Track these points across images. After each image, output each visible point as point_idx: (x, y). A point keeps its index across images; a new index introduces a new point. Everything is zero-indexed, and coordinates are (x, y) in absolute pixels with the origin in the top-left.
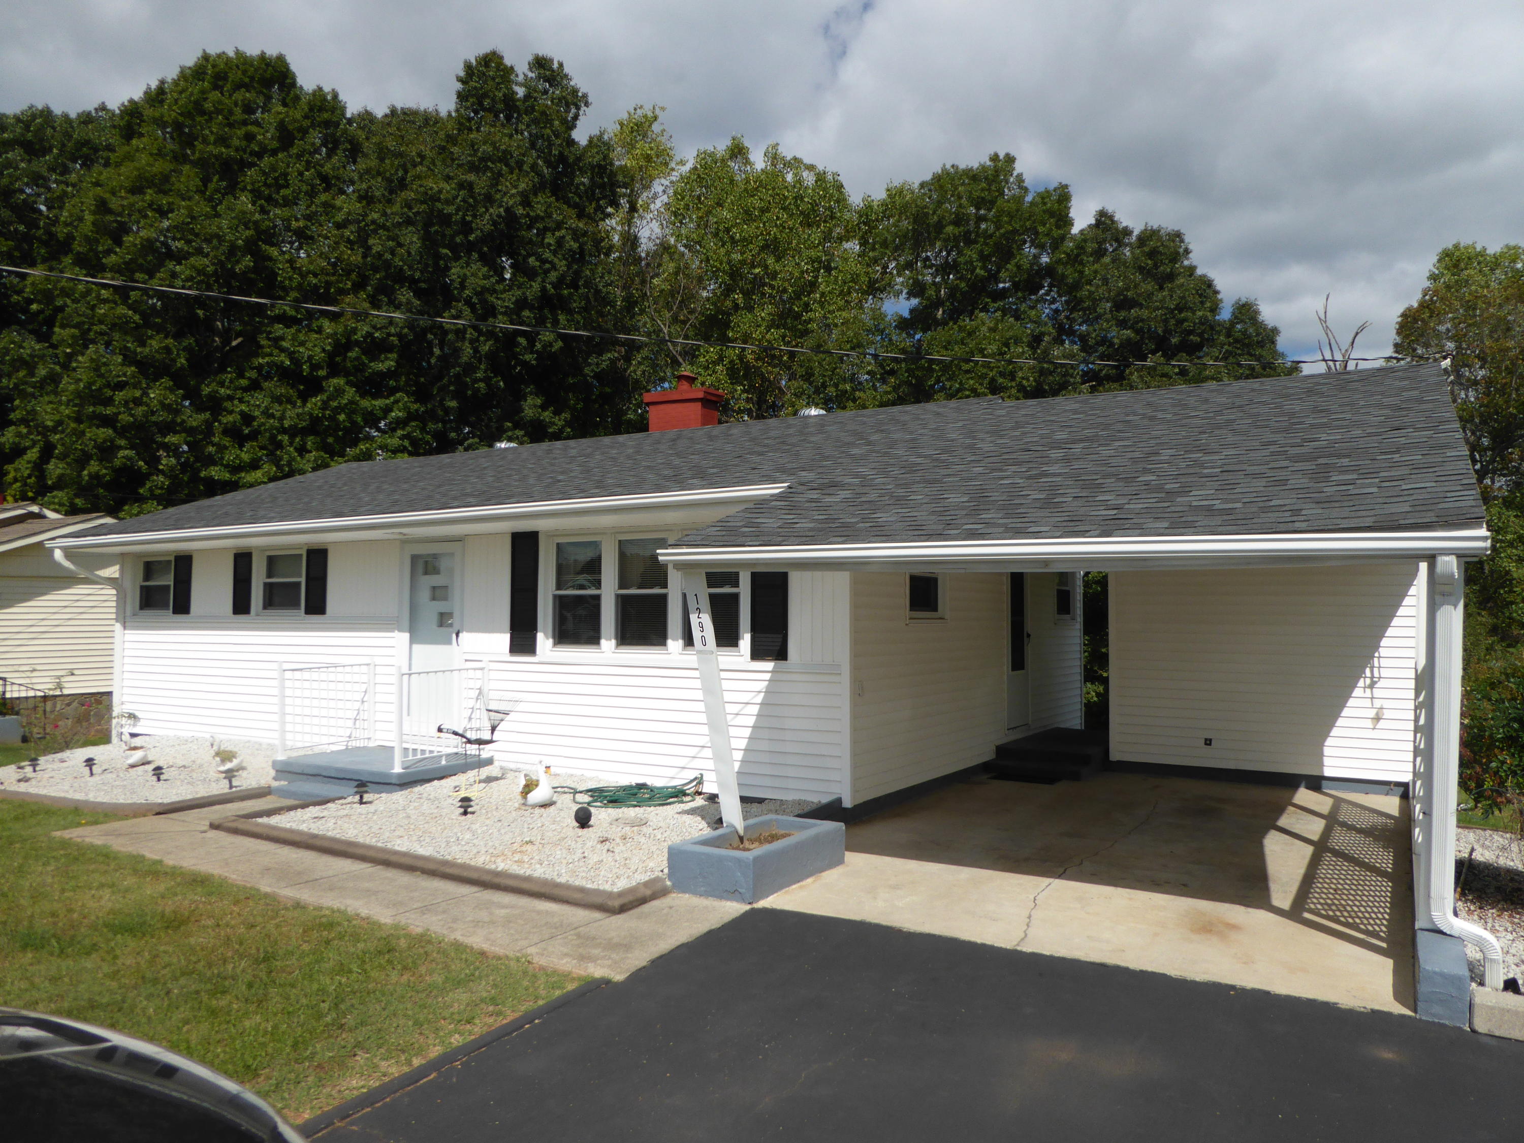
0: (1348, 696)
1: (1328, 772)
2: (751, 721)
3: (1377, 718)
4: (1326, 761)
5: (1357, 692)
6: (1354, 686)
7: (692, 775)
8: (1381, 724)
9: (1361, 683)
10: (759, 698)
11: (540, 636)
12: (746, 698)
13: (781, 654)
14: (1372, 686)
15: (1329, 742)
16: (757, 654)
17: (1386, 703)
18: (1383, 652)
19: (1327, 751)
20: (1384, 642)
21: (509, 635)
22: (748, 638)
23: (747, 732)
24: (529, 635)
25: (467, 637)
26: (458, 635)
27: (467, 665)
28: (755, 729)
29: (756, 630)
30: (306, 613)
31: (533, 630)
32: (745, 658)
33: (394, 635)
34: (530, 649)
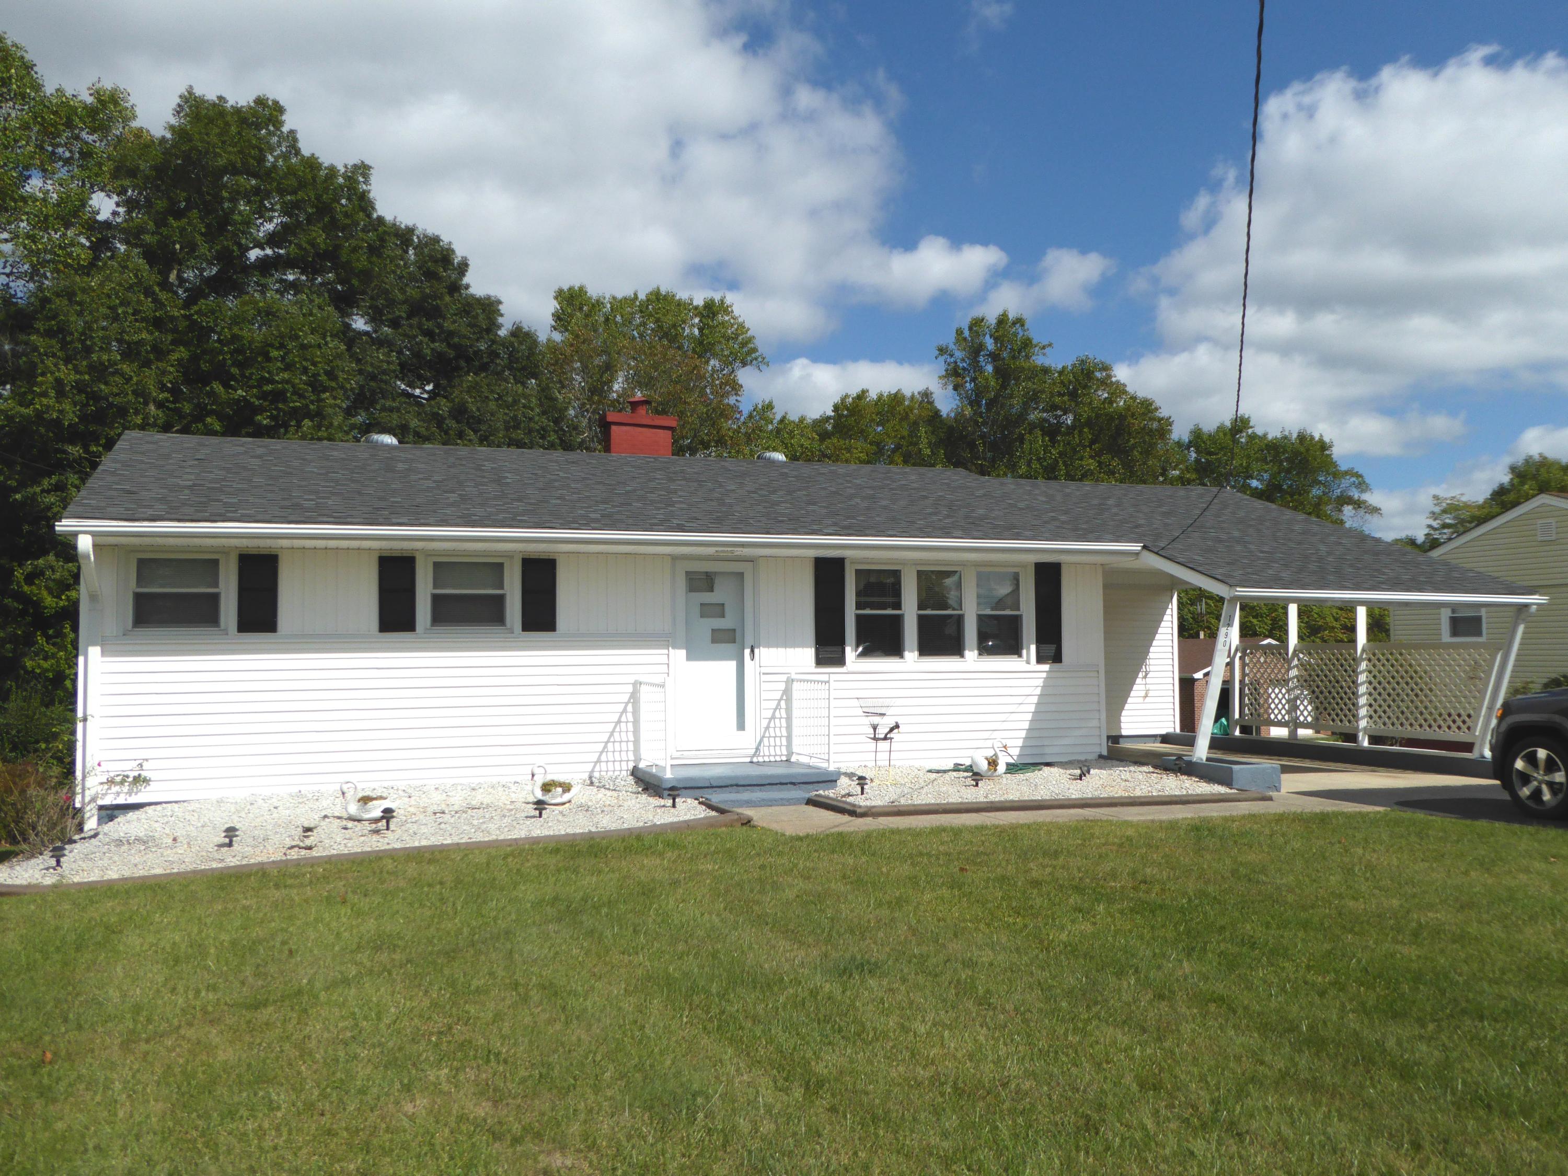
0: (1133, 683)
1: (1124, 733)
3: (1146, 696)
4: (1123, 725)
5: (1138, 681)
6: (1137, 677)
8: (1147, 700)
9: (1140, 675)
10: (1038, 691)
11: (848, 650)
12: (1027, 691)
13: (1057, 658)
14: (1145, 677)
15: (1124, 713)
16: (1040, 660)
17: (1151, 687)
18: (1151, 655)
19: (1123, 719)
20: (1152, 649)
21: (813, 651)
22: (1033, 648)
23: (1029, 717)
24: (839, 649)
25: (763, 653)
26: (752, 651)
27: (764, 678)
28: (1035, 713)
29: (1040, 641)
30: (524, 630)
31: (842, 643)
32: (1028, 662)
33: (666, 651)
34: (840, 661)
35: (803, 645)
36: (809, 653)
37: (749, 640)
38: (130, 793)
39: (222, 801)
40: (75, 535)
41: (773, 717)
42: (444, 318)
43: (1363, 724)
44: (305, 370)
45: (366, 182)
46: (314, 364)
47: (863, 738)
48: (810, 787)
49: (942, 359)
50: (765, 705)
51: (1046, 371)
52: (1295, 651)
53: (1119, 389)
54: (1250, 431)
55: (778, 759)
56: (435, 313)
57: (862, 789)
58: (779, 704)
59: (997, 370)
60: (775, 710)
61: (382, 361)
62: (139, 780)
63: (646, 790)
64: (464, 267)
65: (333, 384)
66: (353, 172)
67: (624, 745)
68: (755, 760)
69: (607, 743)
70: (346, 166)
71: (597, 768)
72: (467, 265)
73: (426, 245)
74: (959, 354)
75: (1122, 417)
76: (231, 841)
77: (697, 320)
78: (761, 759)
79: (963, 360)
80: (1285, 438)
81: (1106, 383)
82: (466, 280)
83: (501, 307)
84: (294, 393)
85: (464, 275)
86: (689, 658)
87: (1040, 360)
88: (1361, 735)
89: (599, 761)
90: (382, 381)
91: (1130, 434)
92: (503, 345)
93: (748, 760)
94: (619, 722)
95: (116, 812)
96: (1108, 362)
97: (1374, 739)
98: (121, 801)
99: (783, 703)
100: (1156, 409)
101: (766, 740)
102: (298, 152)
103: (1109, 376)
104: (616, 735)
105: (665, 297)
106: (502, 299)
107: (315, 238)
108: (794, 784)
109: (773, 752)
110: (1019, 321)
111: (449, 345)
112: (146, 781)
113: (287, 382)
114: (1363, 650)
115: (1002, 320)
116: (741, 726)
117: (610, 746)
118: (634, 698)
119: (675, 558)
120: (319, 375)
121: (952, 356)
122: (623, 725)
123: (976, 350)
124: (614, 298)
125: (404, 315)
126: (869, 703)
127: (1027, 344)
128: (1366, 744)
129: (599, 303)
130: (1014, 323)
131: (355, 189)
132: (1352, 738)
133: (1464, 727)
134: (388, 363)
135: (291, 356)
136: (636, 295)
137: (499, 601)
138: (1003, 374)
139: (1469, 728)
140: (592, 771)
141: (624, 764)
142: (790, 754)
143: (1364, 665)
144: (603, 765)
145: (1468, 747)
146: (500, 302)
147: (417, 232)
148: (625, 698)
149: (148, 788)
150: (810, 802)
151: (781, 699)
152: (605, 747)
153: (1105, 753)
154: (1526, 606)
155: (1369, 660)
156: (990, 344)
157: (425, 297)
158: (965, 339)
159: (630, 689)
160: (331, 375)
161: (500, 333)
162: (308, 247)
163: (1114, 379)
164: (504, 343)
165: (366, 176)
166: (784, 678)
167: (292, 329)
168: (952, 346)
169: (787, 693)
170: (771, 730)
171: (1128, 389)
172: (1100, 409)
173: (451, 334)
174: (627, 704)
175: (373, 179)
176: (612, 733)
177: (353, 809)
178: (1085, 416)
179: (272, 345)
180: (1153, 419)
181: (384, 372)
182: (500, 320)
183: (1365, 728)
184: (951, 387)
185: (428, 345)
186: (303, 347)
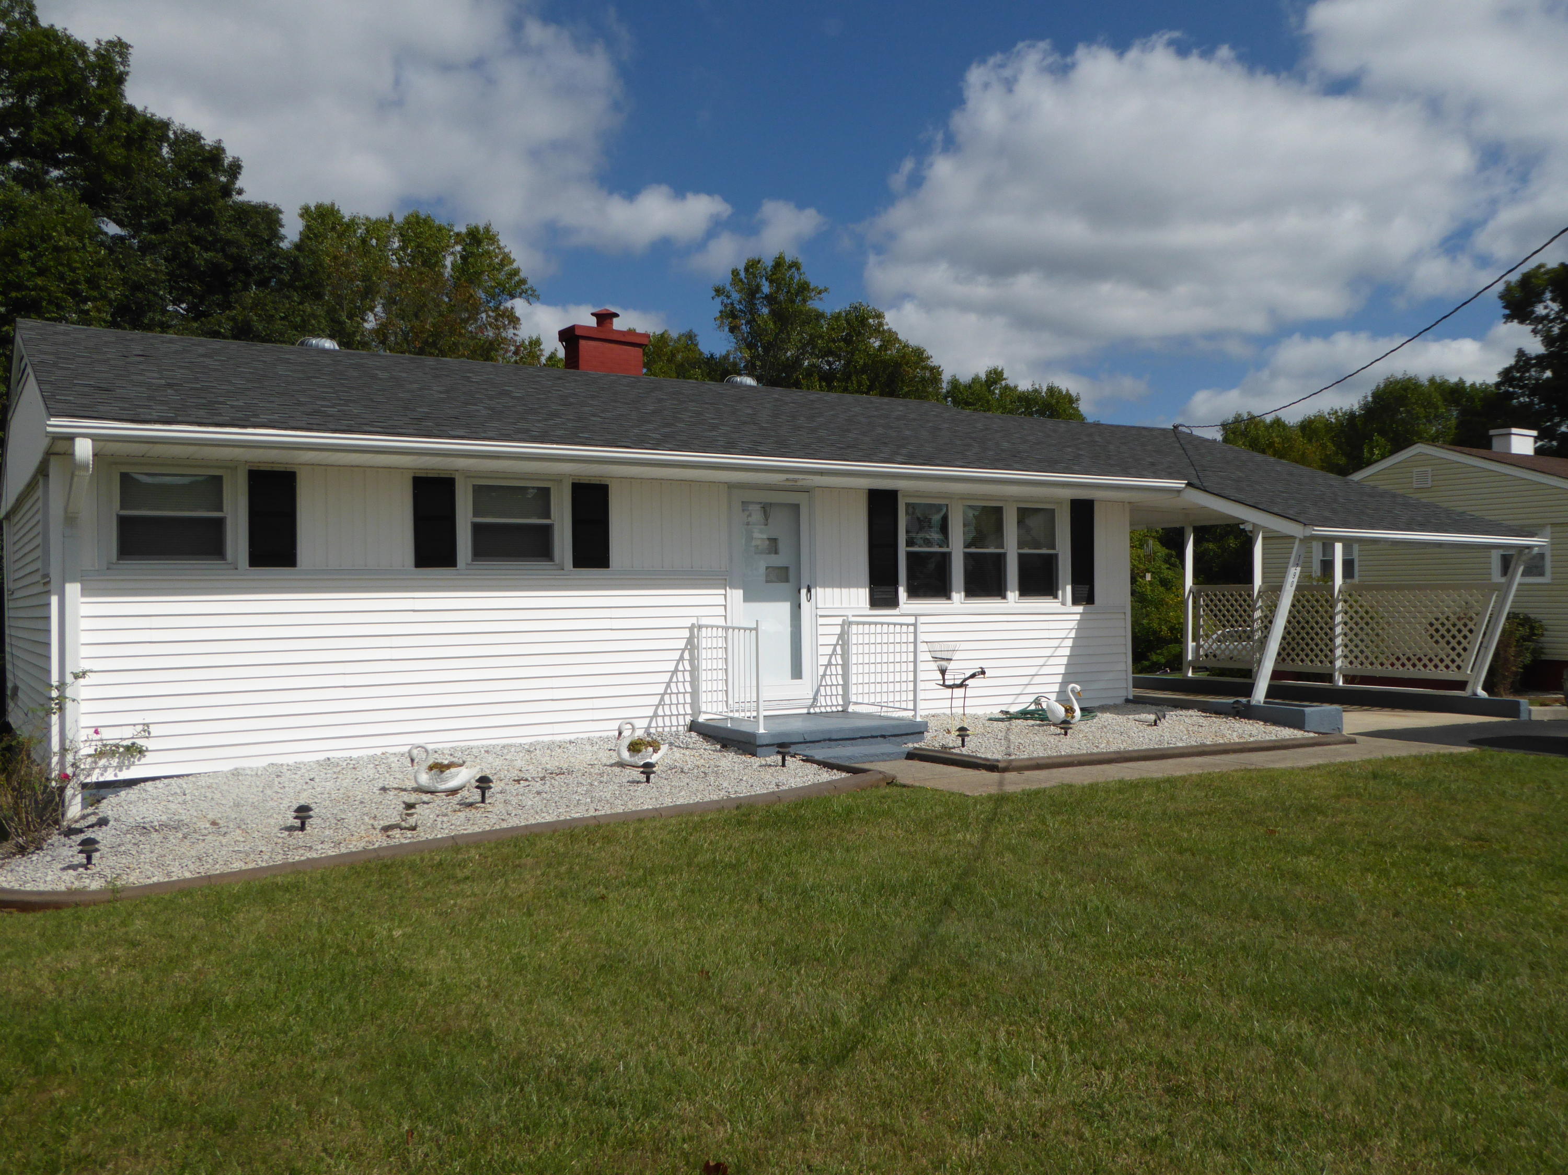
2: (1067, 652)
7: (1032, 698)
10: (1073, 634)
11: (901, 590)
12: (1063, 634)
13: (1090, 599)
16: (1075, 602)
21: (867, 590)
22: (1069, 588)
23: (1065, 661)
24: (892, 589)
25: (820, 593)
26: (809, 591)
27: (821, 621)
28: (1070, 657)
29: (1075, 582)
30: (576, 565)
31: (895, 584)
32: (1063, 603)
33: (723, 592)
34: (893, 602)
35: (857, 586)
36: (863, 594)
37: (805, 581)
38: (120, 767)
39: (239, 774)
40: (71, 438)
41: (830, 664)
42: (217, 224)
43: (1338, 664)
44: (62, 278)
45: (125, 62)
46: (73, 270)
47: (933, 685)
48: (898, 739)
49: (718, 300)
50: (822, 650)
51: (820, 316)
52: (1259, 592)
53: (890, 338)
54: (1003, 383)
55: (834, 709)
56: (206, 218)
57: (963, 741)
58: (835, 650)
59: (773, 313)
60: (831, 656)
61: (149, 269)
62: (133, 751)
63: (724, 746)
64: (235, 169)
65: (95, 294)
66: (107, 50)
67: (681, 696)
68: (812, 711)
69: (663, 695)
70: (99, 42)
71: (654, 724)
72: (239, 167)
73: (184, 142)
74: (736, 296)
75: (898, 365)
76: (303, 824)
77: (458, 248)
78: (817, 710)
79: (740, 302)
80: (1036, 391)
81: (878, 330)
82: (239, 184)
83: (281, 216)
84: (50, 302)
85: (236, 178)
86: (747, 599)
87: (815, 304)
88: (1337, 674)
89: (655, 715)
90: (150, 291)
91: (903, 381)
92: (287, 258)
93: (805, 711)
94: (676, 671)
95: (103, 792)
96: (881, 310)
97: (1348, 679)
98: (109, 776)
99: (839, 649)
100: (928, 358)
101: (822, 689)
102: (35, 22)
103: (881, 324)
104: (673, 685)
105: (425, 221)
106: (282, 208)
107: (62, 123)
108: (884, 736)
109: (830, 702)
110: (795, 265)
111: (226, 256)
112: (141, 751)
113: (43, 289)
114: (1340, 591)
115: (779, 263)
116: (797, 672)
117: (667, 697)
118: (692, 645)
119: (731, 486)
120: (78, 282)
121: (728, 297)
122: (680, 674)
123: (752, 292)
124: (368, 219)
125: (170, 219)
126: (937, 647)
127: (804, 288)
128: (1341, 683)
129: (352, 224)
130: (790, 267)
131: (111, 70)
132: (1329, 677)
133: (1453, 667)
134: (156, 271)
135: (44, 259)
136: (391, 216)
137: (545, 532)
138: (781, 317)
139: (1459, 667)
140: (649, 727)
141: (681, 718)
142: (847, 702)
143: (1339, 606)
144: (660, 720)
145: (1462, 685)
146: (280, 212)
147: (173, 127)
148: (682, 644)
149: (143, 761)
150: (911, 756)
151: (837, 644)
152: (662, 699)
153: (1131, 697)
154: (1529, 547)
155: (1345, 601)
156: (766, 288)
157: (194, 201)
158: (741, 280)
159: (687, 634)
160: (92, 282)
161: (281, 245)
162: (55, 133)
163: (886, 327)
164: (286, 255)
165: (124, 56)
166: (839, 621)
167: (43, 228)
168: (728, 287)
169: (843, 638)
170: (828, 678)
171: (900, 337)
172: (876, 356)
173: (229, 243)
174: (683, 650)
175: (132, 59)
176: (668, 685)
177: (424, 779)
178: (861, 362)
179: (20, 245)
180: (925, 368)
181: (153, 282)
182: (283, 231)
183: (1340, 668)
184: (727, 329)
185: (200, 254)
186: (57, 249)
